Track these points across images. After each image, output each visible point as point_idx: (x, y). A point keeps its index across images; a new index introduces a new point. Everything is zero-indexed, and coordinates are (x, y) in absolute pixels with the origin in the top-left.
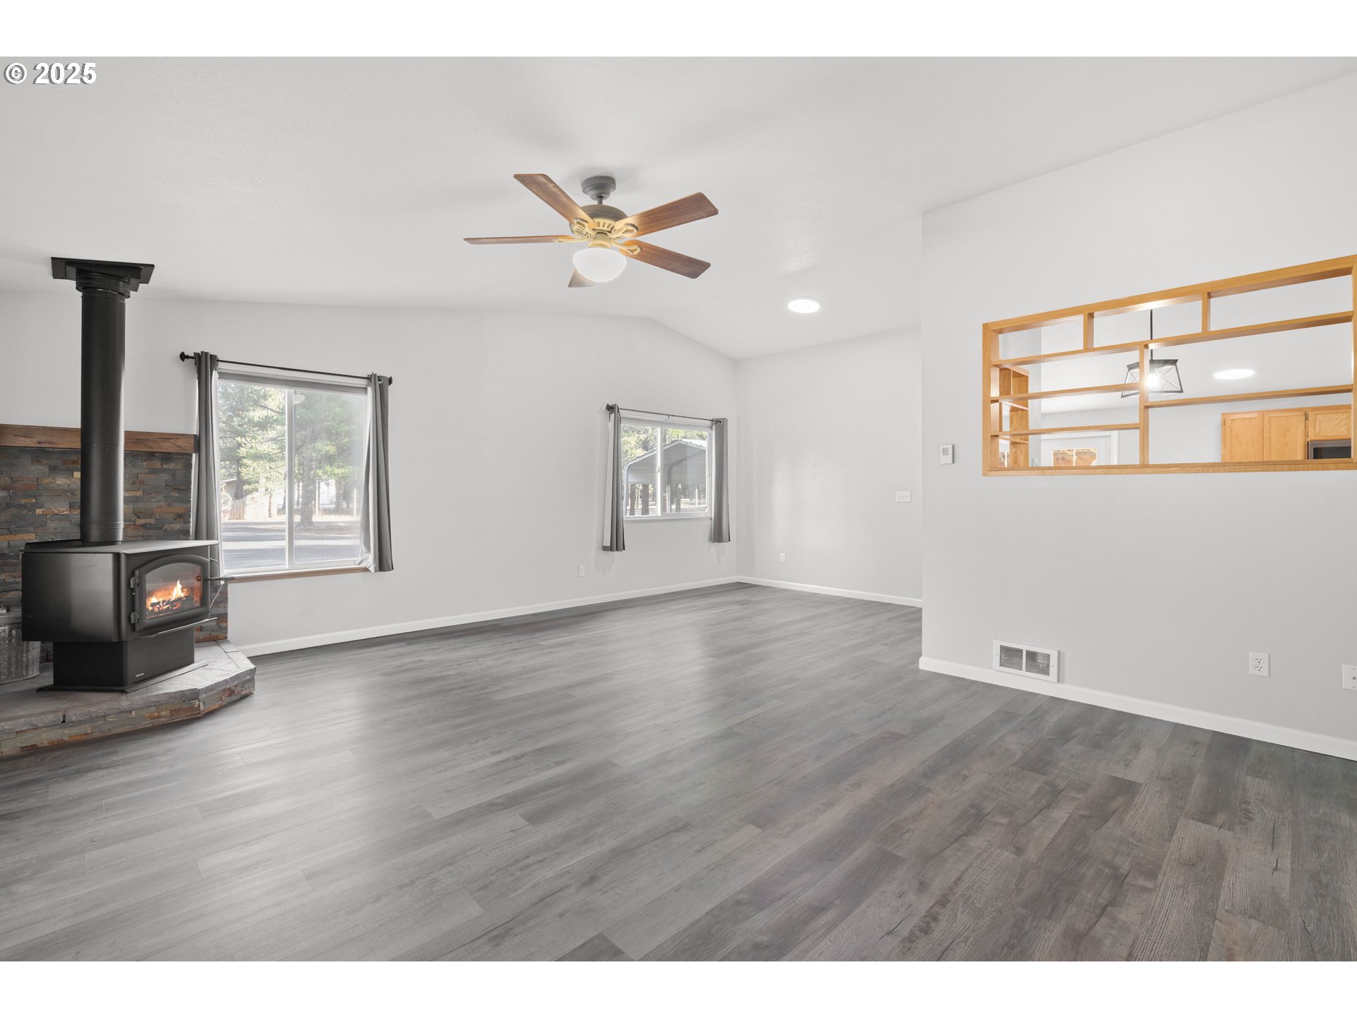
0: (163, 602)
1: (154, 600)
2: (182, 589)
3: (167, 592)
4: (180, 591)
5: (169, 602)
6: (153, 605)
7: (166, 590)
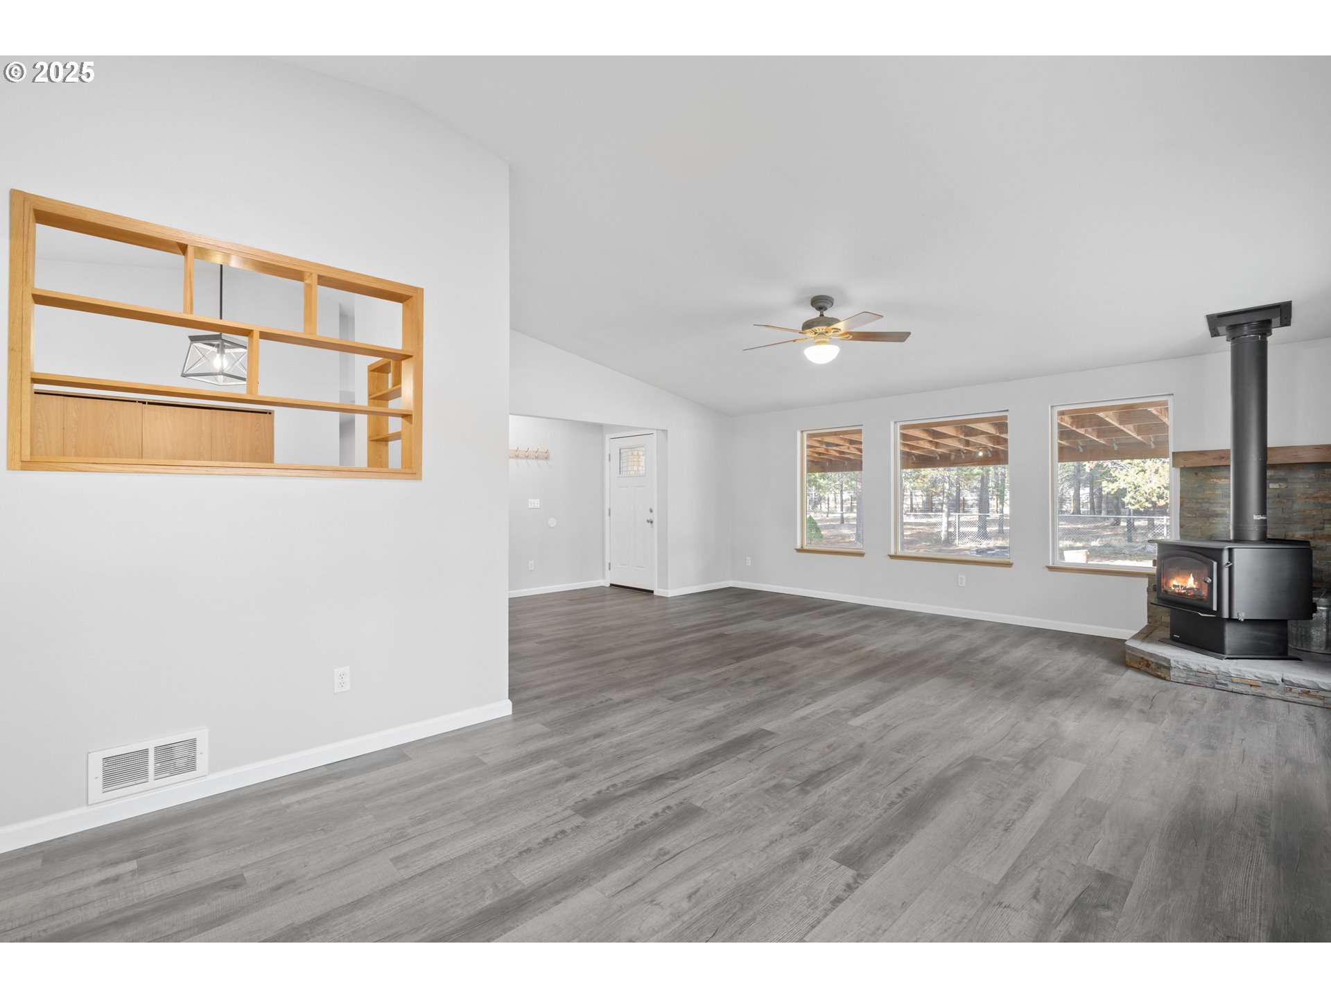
0: (1182, 587)
1: (1175, 582)
2: (1194, 581)
3: (1184, 580)
4: (1193, 582)
5: (1185, 589)
6: (1174, 586)
7: (1183, 578)
